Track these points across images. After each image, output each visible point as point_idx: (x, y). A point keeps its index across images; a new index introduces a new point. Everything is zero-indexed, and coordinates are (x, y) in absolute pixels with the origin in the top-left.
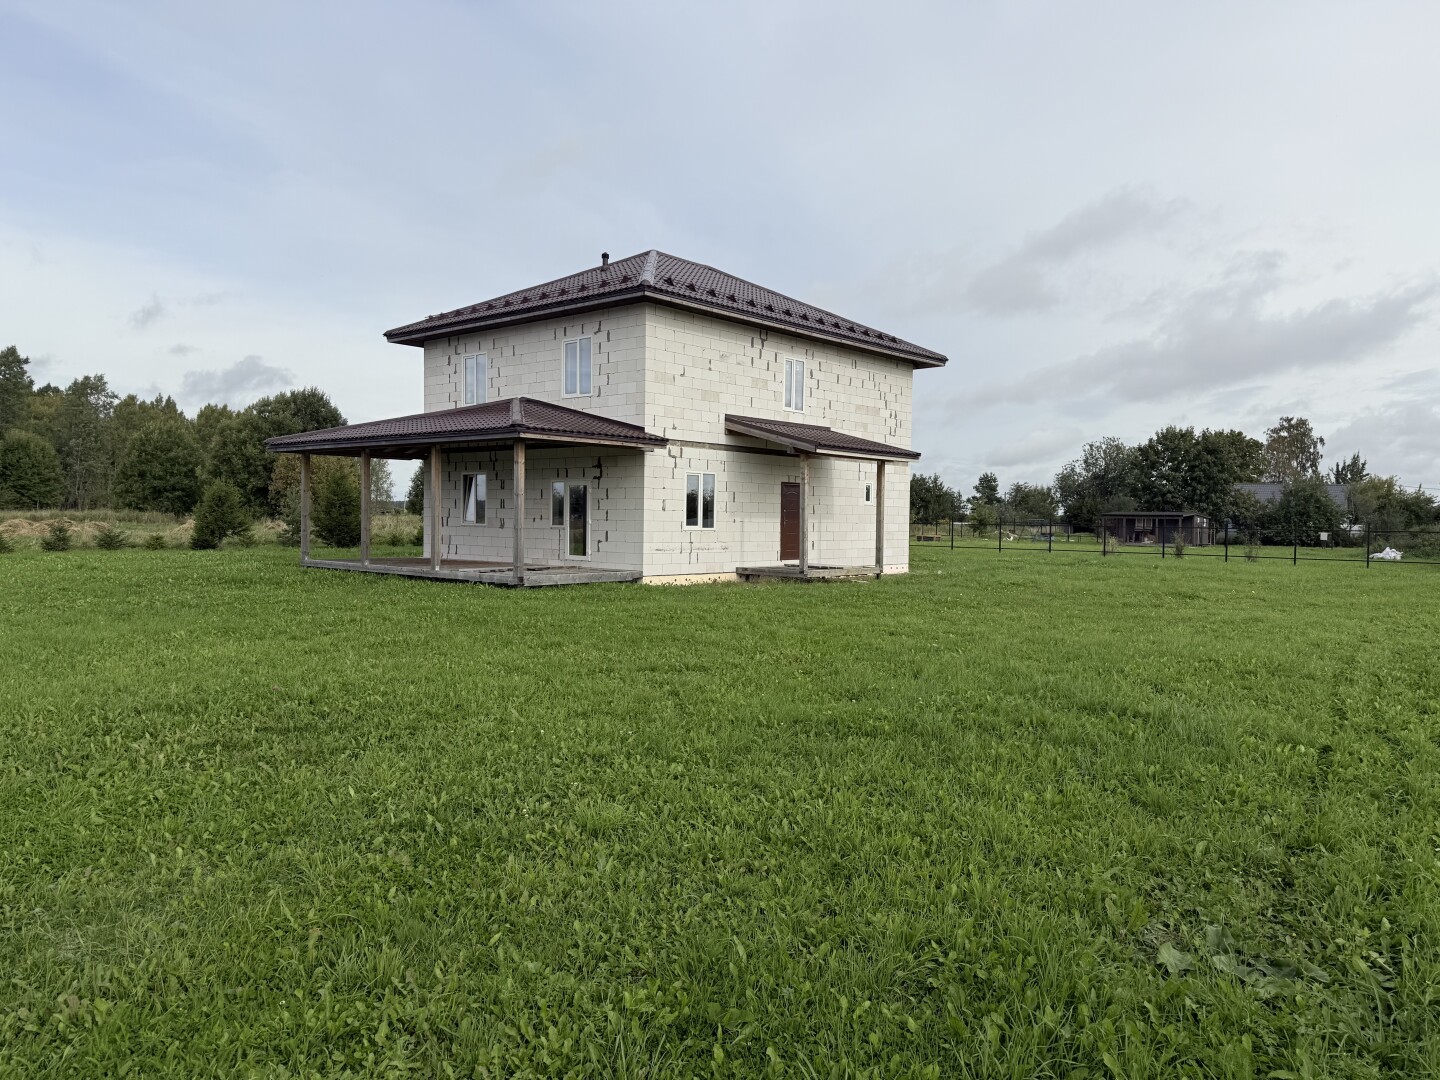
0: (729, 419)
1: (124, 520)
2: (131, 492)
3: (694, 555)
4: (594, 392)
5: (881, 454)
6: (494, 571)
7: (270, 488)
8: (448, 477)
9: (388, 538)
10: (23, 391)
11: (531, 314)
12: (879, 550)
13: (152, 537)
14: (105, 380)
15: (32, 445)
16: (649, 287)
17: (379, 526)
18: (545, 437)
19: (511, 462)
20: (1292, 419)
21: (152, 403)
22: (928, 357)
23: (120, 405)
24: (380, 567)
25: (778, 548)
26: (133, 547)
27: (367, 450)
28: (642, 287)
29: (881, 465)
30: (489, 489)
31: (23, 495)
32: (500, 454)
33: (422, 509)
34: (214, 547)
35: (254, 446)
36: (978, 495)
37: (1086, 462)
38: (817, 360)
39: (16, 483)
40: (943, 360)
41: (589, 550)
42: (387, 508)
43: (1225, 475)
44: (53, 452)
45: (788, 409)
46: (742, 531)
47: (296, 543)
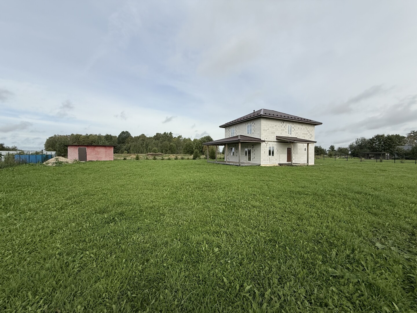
0: (277, 137)
1: (184, 155)
2: (185, 151)
3: (270, 161)
4: (252, 133)
5: (308, 142)
6: (235, 163)
7: (203, 151)
8: (228, 148)
9: (219, 158)
10: (172, 138)
11: (242, 121)
12: (308, 160)
13: (188, 158)
14: (182, 136)
15: (173, 145)
17: (218, 156)
18: (244, 141)
19: (238, 145)
20: (414, 131)
22: (318, 123)
23: (183, 139)
24: (218, 162)
25: (286, 160)
26: (185, 159)
27: (216, 144)
28: (261, 115)
29: (308, 144)
30: (235, 150)
32: (236, 144)
33: (224, 153)
35: (201, 144)
38: (294, 125)
39: (171, 150)
40: (321, 123)
41: (251, 160)
42: (219, 153)
43: (394, 144)
44: (175, 146)
45: (288, 134)
46: (279, 157)
47: (207, 159)
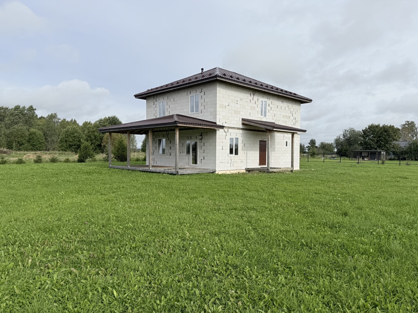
0: (243, 120)
1: (61, 154)
2: (63, 146)
3: (232, 164)
4: (200, 112)
5: (293, 131)
6: (169, 169)
7: (102, 145)
8: (154, 140)
9: (136, 159)
10: (34, 118)
11: (180, 87)
12: (292, 162)
13: (66, 159)
14: (57, 114)
15: (37, 133)
16: (219, 76)
17: (133, 155)
18: (185, 125)
19: (174, 134)
20: (409, 121)
21: (70, 121)
22: (306, 100)
23: (61, 122)
24: (133, 168)
25: (258, 161)
26: (61, 162)
27: (129, 131)
28: (216, 76)
29: (293, 134)
30: (166, 143)
31: (34, 147)
32: (170, 132)
33: (146, 151)
34: (84, 162)
35: (97, 132)
36: (310, 145)
37: (343, 135)
38: (271, 100)
39: (32, 144)
40: (311, 101)
41: (198, 163)
42: (135, 150)
43: (391, 139)
44: (43, 135)
45: (262, 116)
46: (247, 156)
47: (108, 161)
